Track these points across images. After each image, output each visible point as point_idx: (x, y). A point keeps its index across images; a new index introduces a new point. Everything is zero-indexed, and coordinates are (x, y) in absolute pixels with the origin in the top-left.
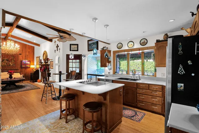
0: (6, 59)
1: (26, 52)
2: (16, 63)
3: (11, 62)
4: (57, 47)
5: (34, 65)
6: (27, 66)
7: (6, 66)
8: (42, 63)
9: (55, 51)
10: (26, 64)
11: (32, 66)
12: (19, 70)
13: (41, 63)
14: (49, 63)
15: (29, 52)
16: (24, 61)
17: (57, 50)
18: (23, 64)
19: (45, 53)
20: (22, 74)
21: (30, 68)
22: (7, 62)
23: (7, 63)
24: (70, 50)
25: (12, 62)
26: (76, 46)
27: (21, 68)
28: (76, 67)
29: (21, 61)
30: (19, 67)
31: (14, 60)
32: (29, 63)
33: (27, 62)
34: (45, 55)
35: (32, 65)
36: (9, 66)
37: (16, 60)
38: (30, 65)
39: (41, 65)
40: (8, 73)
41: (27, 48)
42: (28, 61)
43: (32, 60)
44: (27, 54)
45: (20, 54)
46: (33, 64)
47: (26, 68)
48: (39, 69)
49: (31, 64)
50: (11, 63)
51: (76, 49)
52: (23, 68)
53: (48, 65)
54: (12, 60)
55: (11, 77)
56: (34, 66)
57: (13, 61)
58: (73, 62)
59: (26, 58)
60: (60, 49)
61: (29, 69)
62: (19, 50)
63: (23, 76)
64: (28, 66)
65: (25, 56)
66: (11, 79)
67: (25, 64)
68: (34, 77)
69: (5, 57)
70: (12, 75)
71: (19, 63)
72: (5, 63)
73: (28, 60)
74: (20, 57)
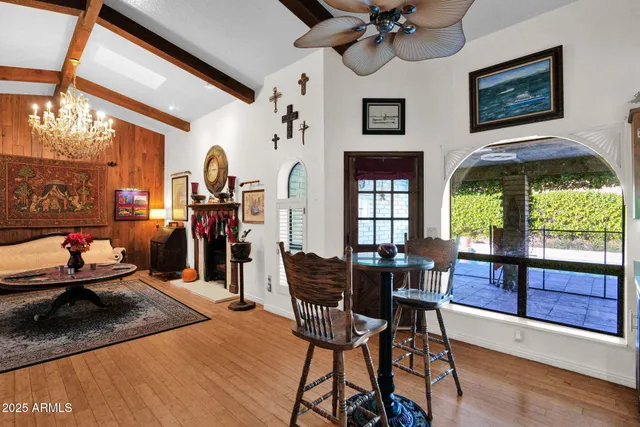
0: (57, 182)
1: (132, 156)
2: (96, 198)
3: (77, 197)
4: (284, 119)
5: (163, 208)
6: (138, 211)
7: (57, 211)
8: (203, 198)
9: (276, 139)
10: (132, 205)
11: (155, 214)
12: (109, 229)
13: (198, 198)
14: (237, 198)
15: (144, 155)
16: (126, 191)
17: (290, 135)
18: (122, 205)
19: (216, 156)
20: (121, 247)
21: (148, 219)
22: (60, 195)
23: (60, 201)
24: (366, 131)
25: (80, 195)
26: (394, 110)
27: (117, 218)
28: (392, 219)
29: (117, 192)
30: (106, 214)
31: (88, 188)
32: (144, 198)
33: (136, 198)
34: (214, 167)
35: (155, 208)
36: (69, 210)
37: (96, 189)
38: (148, 210)
39: (193, 207)
40: (64, 245)
41: (137, 139)
42: (142, 193)
43: (154, 190)
44: (138, 162)
45: (111, 164)
46: (158, 203)
47: (135, 219)
48: (188, 226)
49: (152, 204)
50: (75, 201)
51: (395, 126)
52: (121, 219)
53: (235, 207)
54: (79, 187)
55: (76, 262)
56: (167, 211)
57: (85, 193)
58: (375, 192)
59: (133, 179)
60: (305, 127)
61: (143, 224)
62: (114, 139)
63: (123, 253)
64: (143, 212)
65: (131, 173)
66: (76, 271)
67: (128, 204)
68: (165, 257)
69: (52, 177)
70: (83, 255)
71: (108, 199)
72: (55, 201)
73: (140, 187)
74: (113, 176)
